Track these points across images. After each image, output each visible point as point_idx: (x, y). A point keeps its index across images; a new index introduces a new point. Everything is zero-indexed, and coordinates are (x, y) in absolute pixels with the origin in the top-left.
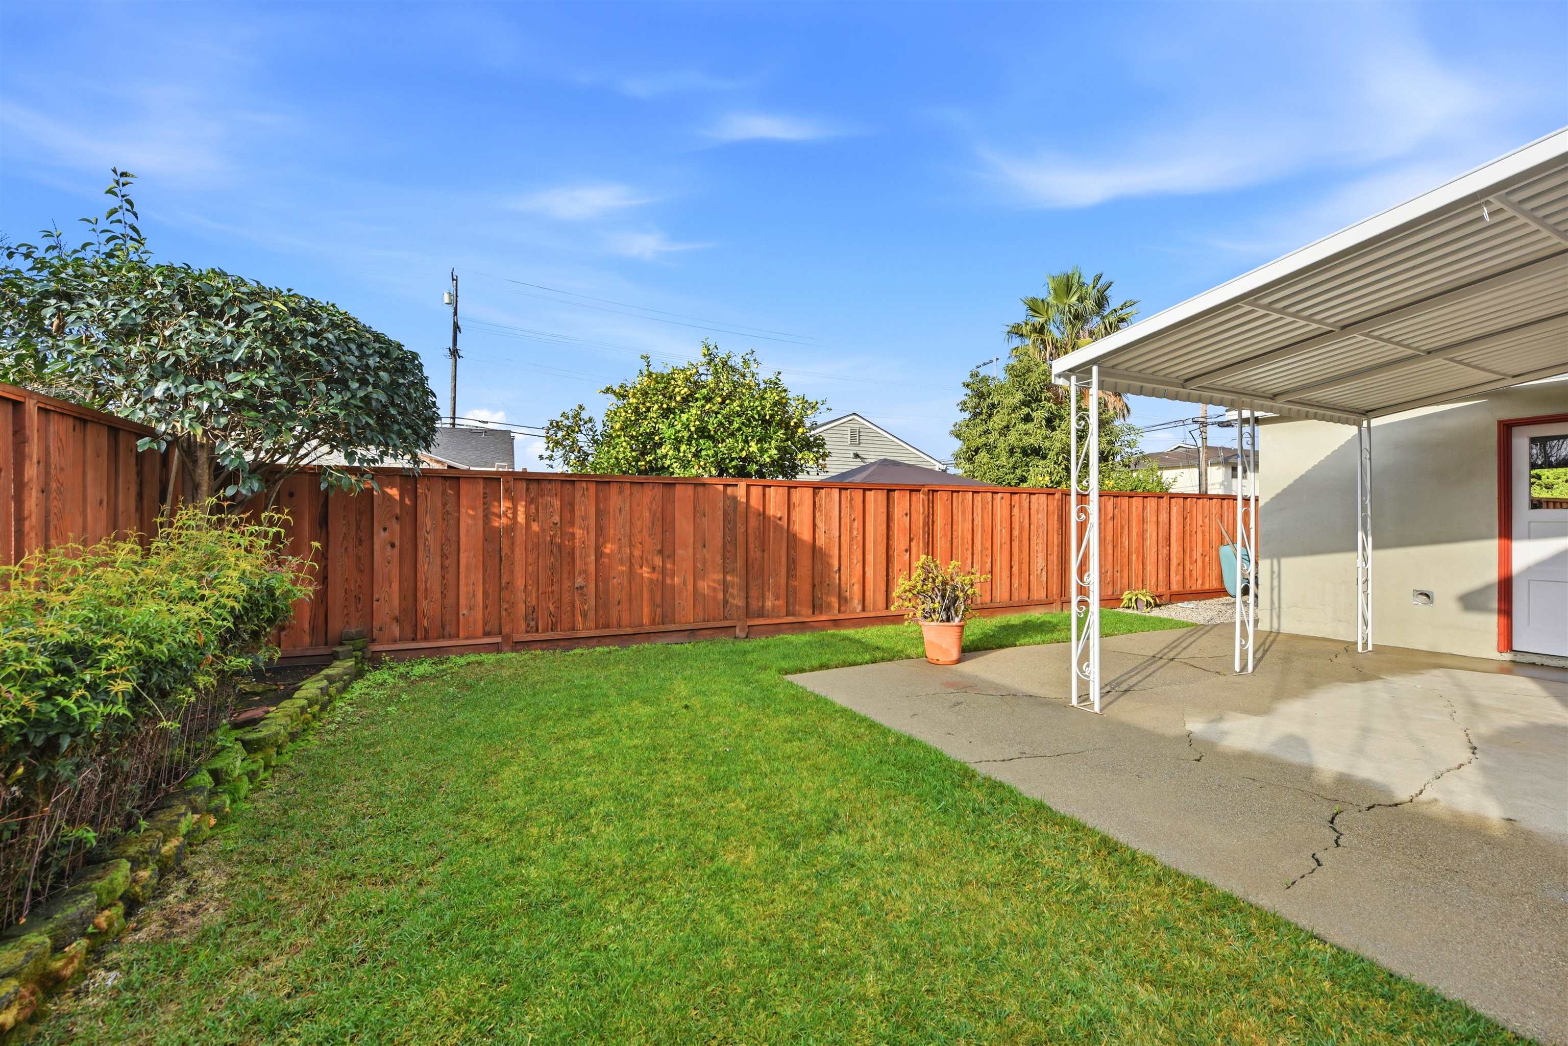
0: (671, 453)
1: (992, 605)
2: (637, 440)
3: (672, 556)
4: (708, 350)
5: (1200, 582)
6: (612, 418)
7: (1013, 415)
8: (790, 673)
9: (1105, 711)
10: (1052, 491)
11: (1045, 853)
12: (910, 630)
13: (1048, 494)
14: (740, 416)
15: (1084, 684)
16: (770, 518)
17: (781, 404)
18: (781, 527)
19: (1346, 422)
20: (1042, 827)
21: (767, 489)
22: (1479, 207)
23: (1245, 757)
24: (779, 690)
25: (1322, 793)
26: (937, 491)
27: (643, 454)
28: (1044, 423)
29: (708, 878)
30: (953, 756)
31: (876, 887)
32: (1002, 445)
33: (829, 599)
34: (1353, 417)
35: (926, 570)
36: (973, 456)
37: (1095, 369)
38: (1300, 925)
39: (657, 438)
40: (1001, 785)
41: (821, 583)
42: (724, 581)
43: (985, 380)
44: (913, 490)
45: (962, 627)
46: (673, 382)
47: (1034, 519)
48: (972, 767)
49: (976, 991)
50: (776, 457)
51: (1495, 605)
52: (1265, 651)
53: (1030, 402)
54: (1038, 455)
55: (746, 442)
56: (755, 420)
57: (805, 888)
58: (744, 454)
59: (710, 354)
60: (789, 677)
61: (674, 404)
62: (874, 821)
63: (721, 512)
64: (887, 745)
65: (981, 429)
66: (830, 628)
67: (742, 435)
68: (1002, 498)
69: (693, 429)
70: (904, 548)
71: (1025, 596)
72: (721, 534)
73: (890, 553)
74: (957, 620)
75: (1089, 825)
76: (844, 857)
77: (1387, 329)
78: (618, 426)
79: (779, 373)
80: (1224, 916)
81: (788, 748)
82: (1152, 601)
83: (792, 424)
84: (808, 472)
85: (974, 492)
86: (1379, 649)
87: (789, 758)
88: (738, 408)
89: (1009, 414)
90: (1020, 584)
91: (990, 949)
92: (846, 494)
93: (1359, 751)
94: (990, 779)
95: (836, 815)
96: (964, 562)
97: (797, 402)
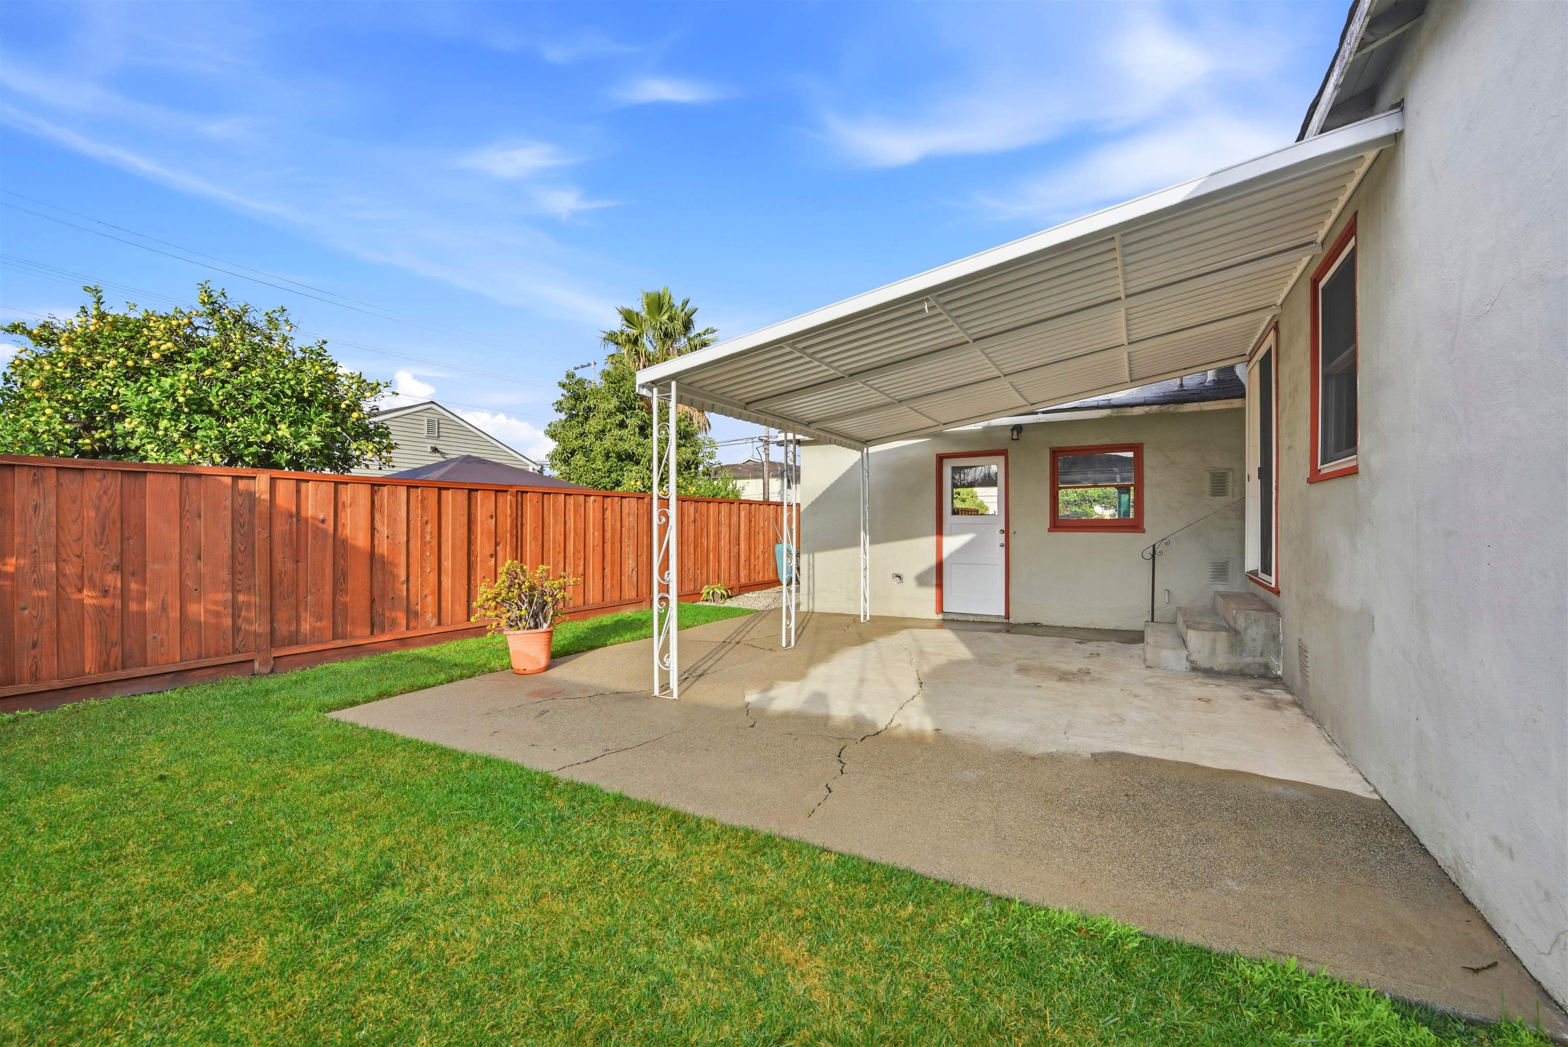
0: (142, 429)
1: (586, 608)
2: (77, 407)
3: (141, 573)
4: (210, 296)
5: (761, 575)
6: (24, 371)
7: (608, 421)
8: (335, 709)
9: (682, 697)
10: (642, 495)
11: (621, 843)
12: (495, 641)
13: (638, 498)
14: (263, 389)
15: (665, 674)
16: (307, 519)
17: (328, 380)
18: (325, 532)
19: (854, 448)
20: (620, 818)
21: (303, 485)
22: (922, 301)
23: (786, 716)
24: (317, 732)
25: (834, 735)
26: (527, 492)
27: (89, 427)
28: (637, 430)
29: (188, 1001)
30: (534, 768)
31: (436, 934)
32: (598, 448)
33: (394, 614)
34: (858, 445)
35: (513, 576)
36: (569, 458)
37: (674, 384)
38: (816, 844)
39: (114, 407)
40: (583, 786)
41: (383, 597)
42: (234, 602)
43: (581, 382)
44: (499, 491)
45: (551, 632)
46: (145, 332)
47: (626, 523)
48: (555, 774)
49: (546, 1006)
50: (319, 445)
51: (934, 582)
52: (804, 628)
53: (625, 409)
54: (631, 460)
55: (273, 423)
56: (286, 396)
57: (341, 965)
58: (269, 438)
59: (213, 303)
60: (334, 715)
61: (146, 362)
62: (439, 860)
63: (229, 513)
64: (460, 771)
65: (577, 431)
66: (395, 649)
67: (266, 413)
68: (595, 501)
69: (181, 399)
70: (488, 553)
71: (616, 596)
72: (229, 541)
73: (472, 559)
74: (545, 626)
75: (663, 805)
76: (397, 912)
77: (878, 380)
78: (36, 383)
79: (325, 342)
80: (765, 854)
81: (326, 802)
82: (725, 593)
83: (343, 406)
84: (367, 466)
85: (566, 495)
86: (874, 619)
87: (327, 813)
88: (260, 380)
89: (604, 419)
90: (612, 586)
91: (562, 957)
92: (416, 494)
93: (858, 697)
94: (572, 783)
95: (389, 866)
96: (555, 565)
97: (351, 381)
